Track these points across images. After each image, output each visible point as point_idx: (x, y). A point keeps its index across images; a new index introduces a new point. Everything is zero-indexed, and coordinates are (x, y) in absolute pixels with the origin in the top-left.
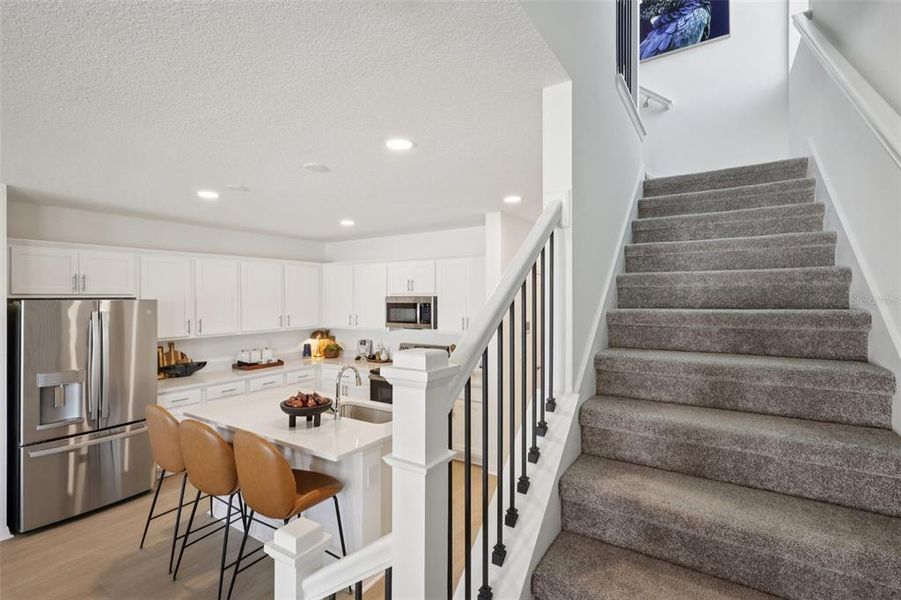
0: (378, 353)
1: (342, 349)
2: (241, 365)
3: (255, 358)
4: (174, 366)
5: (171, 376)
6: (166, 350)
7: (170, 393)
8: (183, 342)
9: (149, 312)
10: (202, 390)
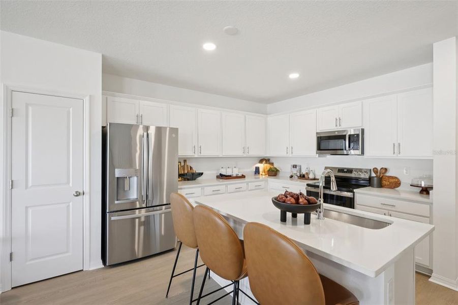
0: (307, 173)
1: (279, 171)
2: (222, 176)
3: (229, 173)
4: (186, 174)
5: (185, 180)
6: (183, 164)
7: (184, 188)
8: (191, 158)
9: (174, 135)
10: (202, 189)
